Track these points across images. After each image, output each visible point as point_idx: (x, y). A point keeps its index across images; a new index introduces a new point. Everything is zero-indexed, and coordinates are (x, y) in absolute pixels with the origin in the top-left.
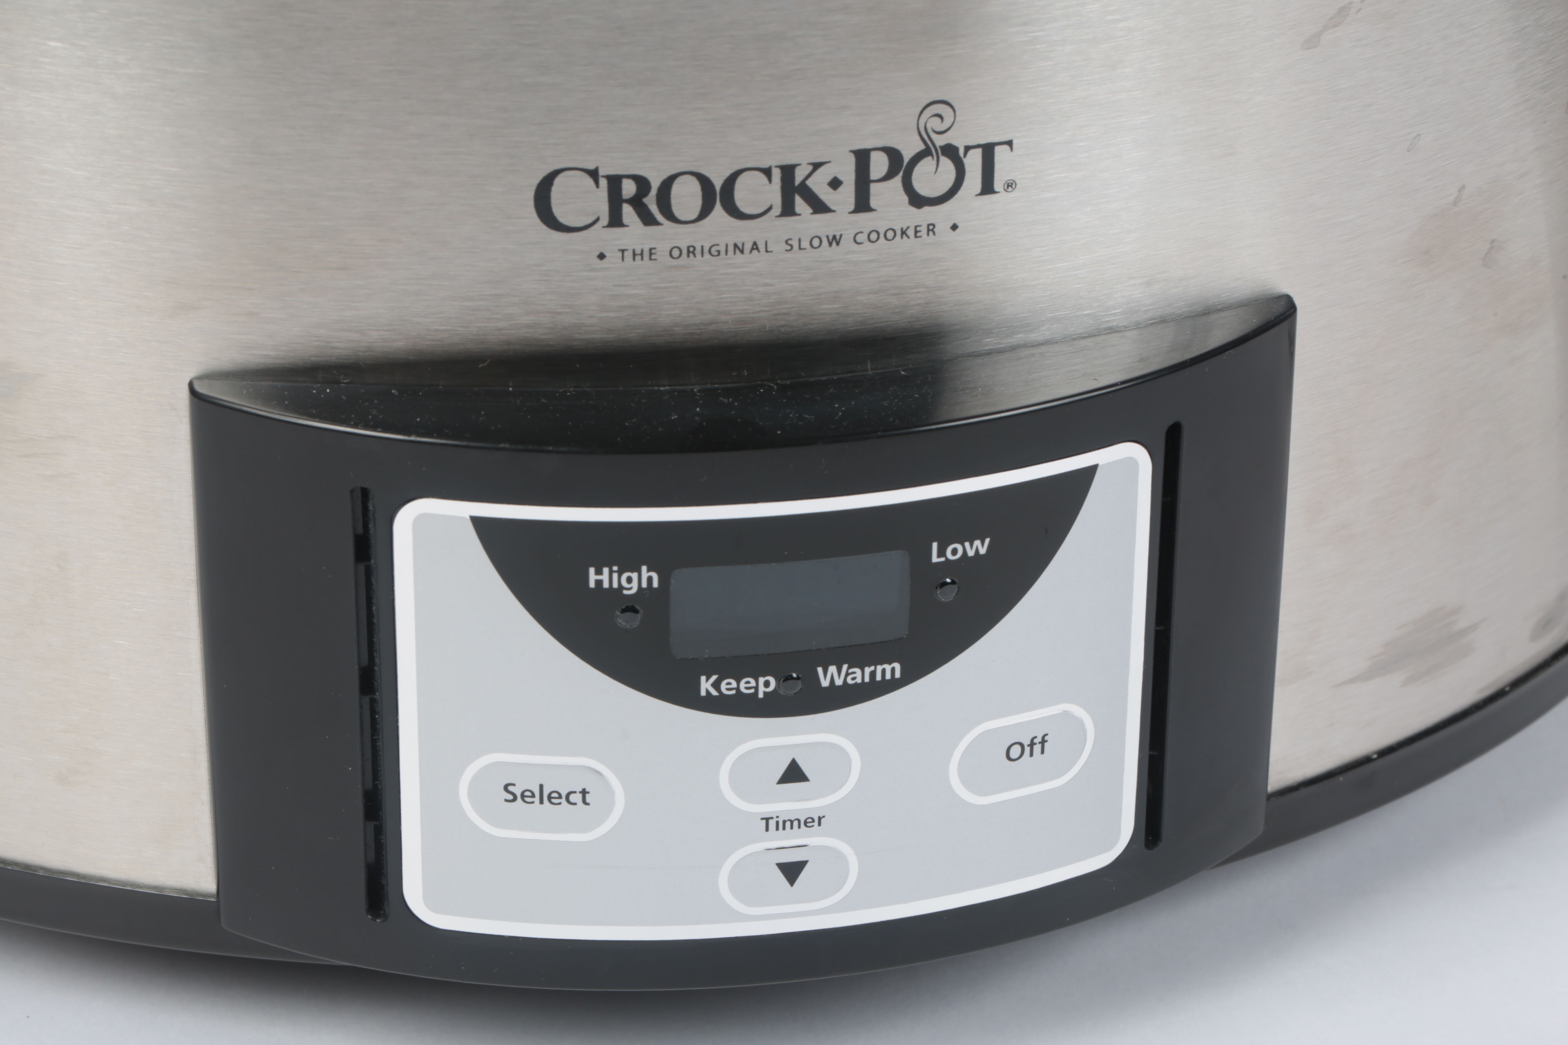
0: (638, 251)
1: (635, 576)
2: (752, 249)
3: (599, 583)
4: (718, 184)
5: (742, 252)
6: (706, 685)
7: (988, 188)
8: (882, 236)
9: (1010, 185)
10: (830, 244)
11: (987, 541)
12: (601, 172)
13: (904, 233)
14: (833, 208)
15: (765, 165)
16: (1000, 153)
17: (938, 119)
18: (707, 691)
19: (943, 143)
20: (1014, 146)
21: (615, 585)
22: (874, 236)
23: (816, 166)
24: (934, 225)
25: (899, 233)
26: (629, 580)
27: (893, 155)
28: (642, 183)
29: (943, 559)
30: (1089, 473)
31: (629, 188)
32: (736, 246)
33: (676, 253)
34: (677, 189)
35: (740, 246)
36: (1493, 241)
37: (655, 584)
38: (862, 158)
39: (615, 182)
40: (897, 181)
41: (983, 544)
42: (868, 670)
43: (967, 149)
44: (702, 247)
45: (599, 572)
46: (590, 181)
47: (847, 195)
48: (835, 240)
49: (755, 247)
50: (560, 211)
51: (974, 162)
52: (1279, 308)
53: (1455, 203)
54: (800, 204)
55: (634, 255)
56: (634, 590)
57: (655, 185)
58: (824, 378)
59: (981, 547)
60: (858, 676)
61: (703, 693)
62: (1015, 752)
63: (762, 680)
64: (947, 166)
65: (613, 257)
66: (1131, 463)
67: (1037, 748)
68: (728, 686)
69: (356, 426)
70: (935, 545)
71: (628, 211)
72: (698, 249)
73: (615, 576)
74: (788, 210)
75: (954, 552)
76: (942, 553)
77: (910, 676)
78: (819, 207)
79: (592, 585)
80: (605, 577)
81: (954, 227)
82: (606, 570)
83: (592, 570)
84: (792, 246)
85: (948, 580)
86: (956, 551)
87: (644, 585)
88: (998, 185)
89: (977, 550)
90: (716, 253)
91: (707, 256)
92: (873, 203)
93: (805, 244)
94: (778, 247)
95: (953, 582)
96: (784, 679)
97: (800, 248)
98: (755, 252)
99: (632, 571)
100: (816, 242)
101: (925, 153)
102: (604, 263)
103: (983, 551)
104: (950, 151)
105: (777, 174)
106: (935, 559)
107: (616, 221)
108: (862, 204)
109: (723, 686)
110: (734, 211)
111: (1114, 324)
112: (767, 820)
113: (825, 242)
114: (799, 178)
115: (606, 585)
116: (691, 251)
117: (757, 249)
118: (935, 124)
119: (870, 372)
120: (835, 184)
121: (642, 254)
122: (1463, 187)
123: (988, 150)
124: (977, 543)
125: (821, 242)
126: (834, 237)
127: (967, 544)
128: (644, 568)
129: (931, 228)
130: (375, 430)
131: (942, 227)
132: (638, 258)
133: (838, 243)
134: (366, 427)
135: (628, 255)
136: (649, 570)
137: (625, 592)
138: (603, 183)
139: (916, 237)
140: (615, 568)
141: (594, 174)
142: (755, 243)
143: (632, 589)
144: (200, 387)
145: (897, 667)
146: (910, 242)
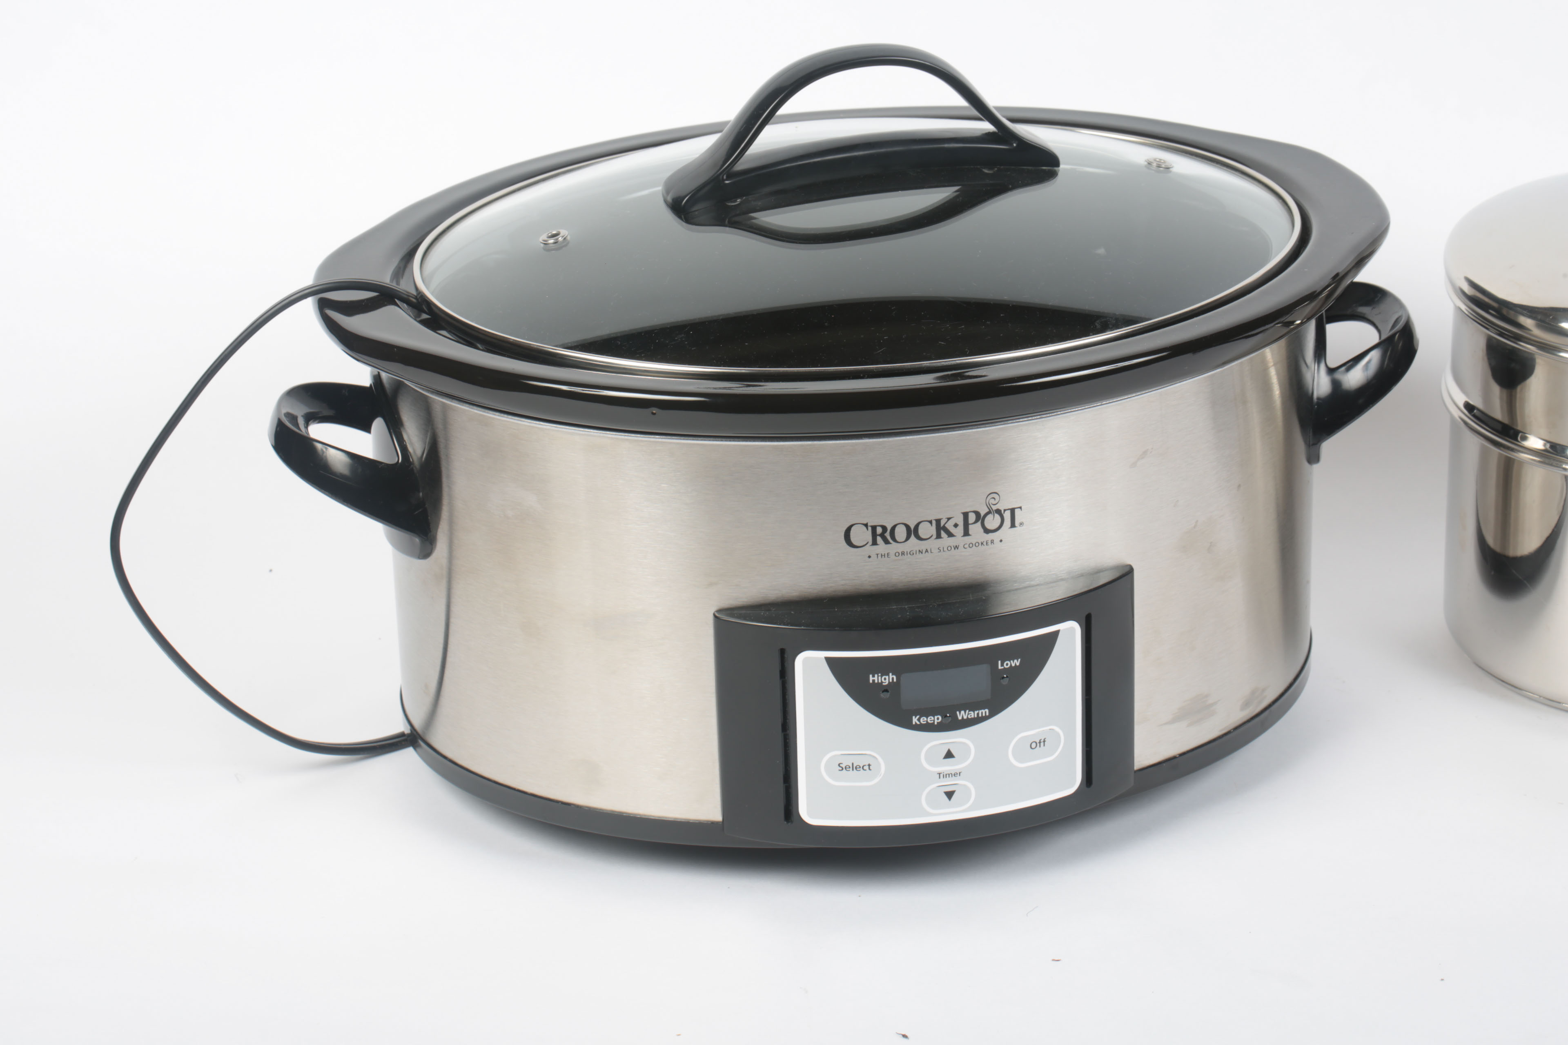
0: (883, 554)
1: (887, 677)
2: (926, 552)
3: (874, 681)
4: (912, 527)
5: (922, 553)
6: (915, 720)
7: (1013, 525)
8: (974, 545)
9: (1021, 524)
10: (955, 549)
11: (1019, 660)
12: (869, 525)
14: (955, 535)
15: (929, 519)
16: (1017, 511)
17: (993, 499)
18: (916, 723)
19: (995, 509)
20: (1022, 509)
21: (880, 681)
22: (971, 545)
23: (949, 519)
24: (993, 541)
25: (980, 544)
26: (885, 679)
27: (977, 514)
28: (884, 528)
29: (1003, 668)
30: (1056, 634)
31: (879, 530)
32: (919, 551)
33: (897, 554)
34: (897, 530)
35: (921, 551)
36: (1211, 543)
37: (895, 680)
38: (966, 515)
39: (874, 528)
40: (979, 523)
41: (1018, 661)
42: (976, 712)
43: (1005, 510)
44: (907, 552)
45: (873, 676)
46: (865, 528)
47: (960, 529)
48: (956, 547)
49: (927, 551)
50: (854, 539)
51: (1007, 515)
52: (1127, 569)
53: (1195, 527)
54: (943, 534)
55: (882, 556)
56: (887, 683)
57: (889, 528)
58: (954, 601)
59: (1016, 662)
60: (972, 715)
61: (914, 723)
62: (1034, 745)
63: (936, 717)
64: (997, 517)
65: (874, 556)
66: (1072, 629)
67: (1042, 744)
68: (923, 720)
69: (780, 625)
70: (1000, 662)
71: (879, 539)
72: (906, 553)
73: (880, 678)
74: (939, 536)
75: (1007, 664)
76: (1002, 665)
77: (993, 714)
78: (950, 535)
79: (871, 682)
80: (876, 678)
81: (1001, 541)
82: (876, 676)
83: (871, 676)
84: (940, 550)
85: (1005, 676)
86: (1008, 664)
87: (891, 681)
88: (1017, 523)
89: (1016, 664)
90: (912, 554)
91: (909, 555)
92: (970, 533)
93: (945, 549)
94: (935, 551)
95: (1007, 677)
96: (944, 717)
97: (944, 551)
98: (927, 553)
99: (886, 675)
100: (949, 548)
101: (989, 513)
102: (870, 559)
103: (1018, 664)
104: (998, 512)
105: (934, 523)
106: (1000, 667)
107: (875, 543)
108: (966, 533)
109: (922, 720)
110: (919, 538)
111: (1063, 577)
112: (940, 774)
113: (953, 548)
114: (942, 524)
115: (876, 681)
116: (903, 553)
117: (928, 552)
118: (992, 501)
119: (971, 598)
120: (956, 525)
121: (884, 555)
122: (1197, 521)
123: (1013, 511)
124: (1016, 661)
125: (951, 548)
126: (956, 546)
127: (1012, 661)
128: (891, 674)
129: (992, 542)
130: (788, 626)
131: (997, 541)
132: (883, 557)
133: (958, 549)
134: (784, 625)
135: (879, 556)
136: (892, 675)
137: (884, 684)
138: (870, 528)
139: (987, 545)
140: (880, 675)
141: (866, 525)
142: (927, 550)
143: (886, 683)
144: (717, 615)
145: (987, 711)
146: (985, 547)
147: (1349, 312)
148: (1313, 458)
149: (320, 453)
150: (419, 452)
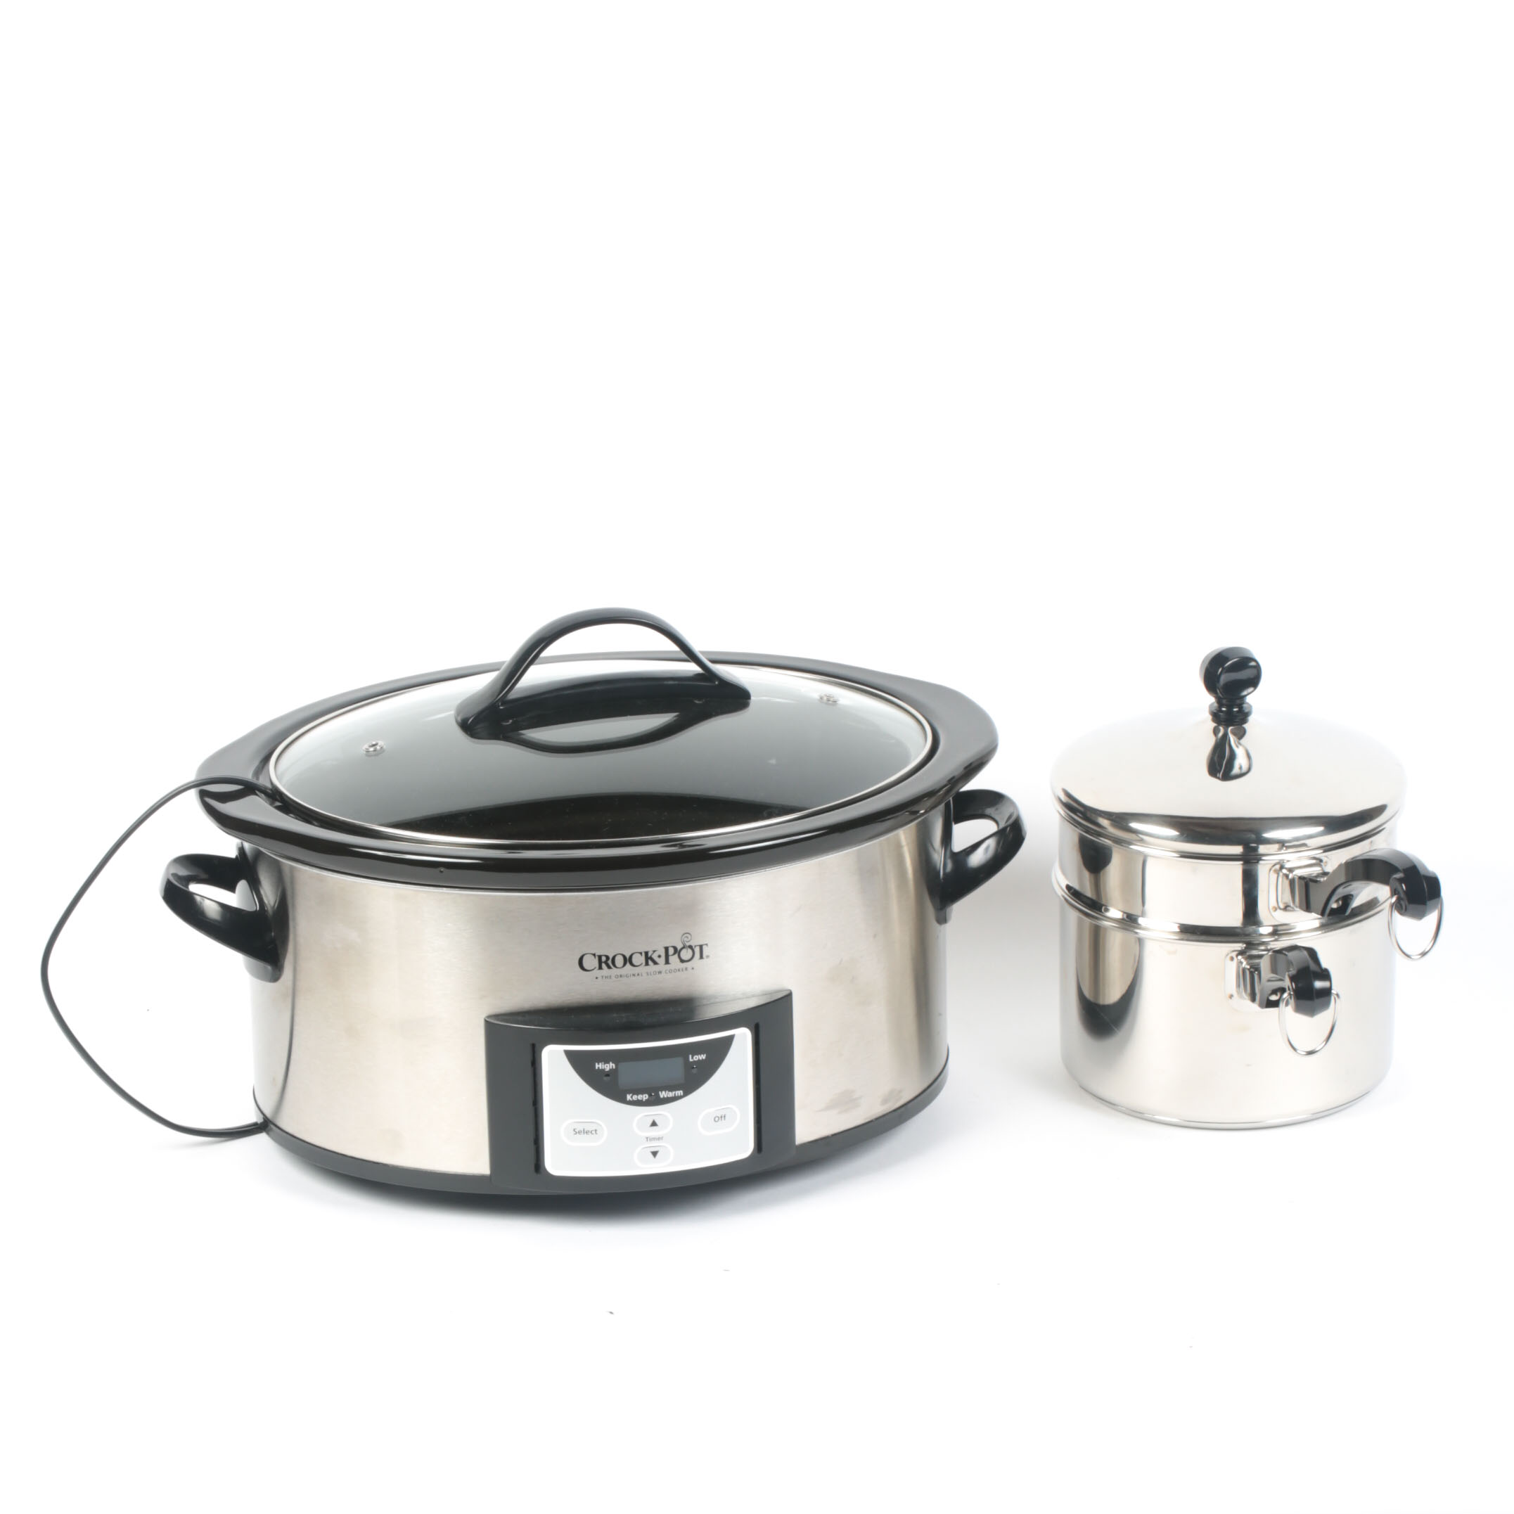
0: (607, 976)
1: (608, 1065)
3: (599, 1068)
4: (628, 957)
5: (635, 976)
6: (629, 1097)
7: (701, 957)
9: (708, 957)
11: (705, 1055)
13: (679, 970)
15: (639, 951)
16: (704, 947)
21: (603, 1068)
23: (654, 951)
27: (675, 948)
28: (607, 958)
29: (693, 1060)
30: (733, 1037)
31: (604, 959)
33: (617, 977)
34: (617, 958)
36: (853, 975)
37: (614, 1068)
38: (667, 949)
39: (600, 957)
40: (676, 955)
42: (674, 1093)
43: (695, 946)
45: (598, 1064)
46: (593, 957)
47: (663, 959)
48: (660, 972)
49: (638, 975)
50: (586, 965)
51: (697, 950)
52: (787, 993)
53: (840, 964)
54: (650, 962)
57: (611, 958)
59: (703, 1057)
60: (671, 1094)
61: (628, 1099)
62: (717, 1119)
63: (644, 1095)
64: (690, 951)
65: (600, 978)
66: (745, 1034)
67: (723, 1118)
68: (635, 1097)
69: (531, 1026)
70: (691, 1056)
71: (604, 965)
72: (623, 975)
73: (603, 1065)
74: (647, 964)
76: (692, 1058)
77: (686, 1094)
78: (655, 963)
79: (597, 1068)
80: (600, 1066)
81: (693, 969)
82: (600, 1064)
86: (697, 1058)
87: (611, 1068)
88: (704, 956)
90: (628, 977)
91: (625, 977)
92: (670, 962)
94: (644, 975)
95: (696, 1067)
96: (650, 1095)
97: (650, 975)
101: (683, 948)
102: (597, 980)
103: (704, 1058)
104: (690, 947)
105: (643, 954)
106: (691, 1060)
107: (600, 968)
108: (667, 962)
109: (634, 1098)
110: (632, 964)
111: (739, 997)
112: (647, 1138)
114: (649, 955)
115: (601, 1068)
116: (621, 976)
118: (686, 939)
119: (671, 1010)
120: (659, 956)
122: (842, 960)
123: (701, 947)
127: (699, 1056)
129: (686, 969)
130: (537, 1026)
131: (689, 969)
132: (606, 979)
133: (661, 973)
134: (534, 1026)
135: (604, 977)
136: (612, 1063)
138: (597, 958)
140: (603, 1063)
141: (594, 955)
143: (607, 1069)
144: (487, 1020)
145: (681, 1091)
146: (681, 973)
147: (980, 812)
148: (942, 920)
149: (199, 903)
150: (272, 903)
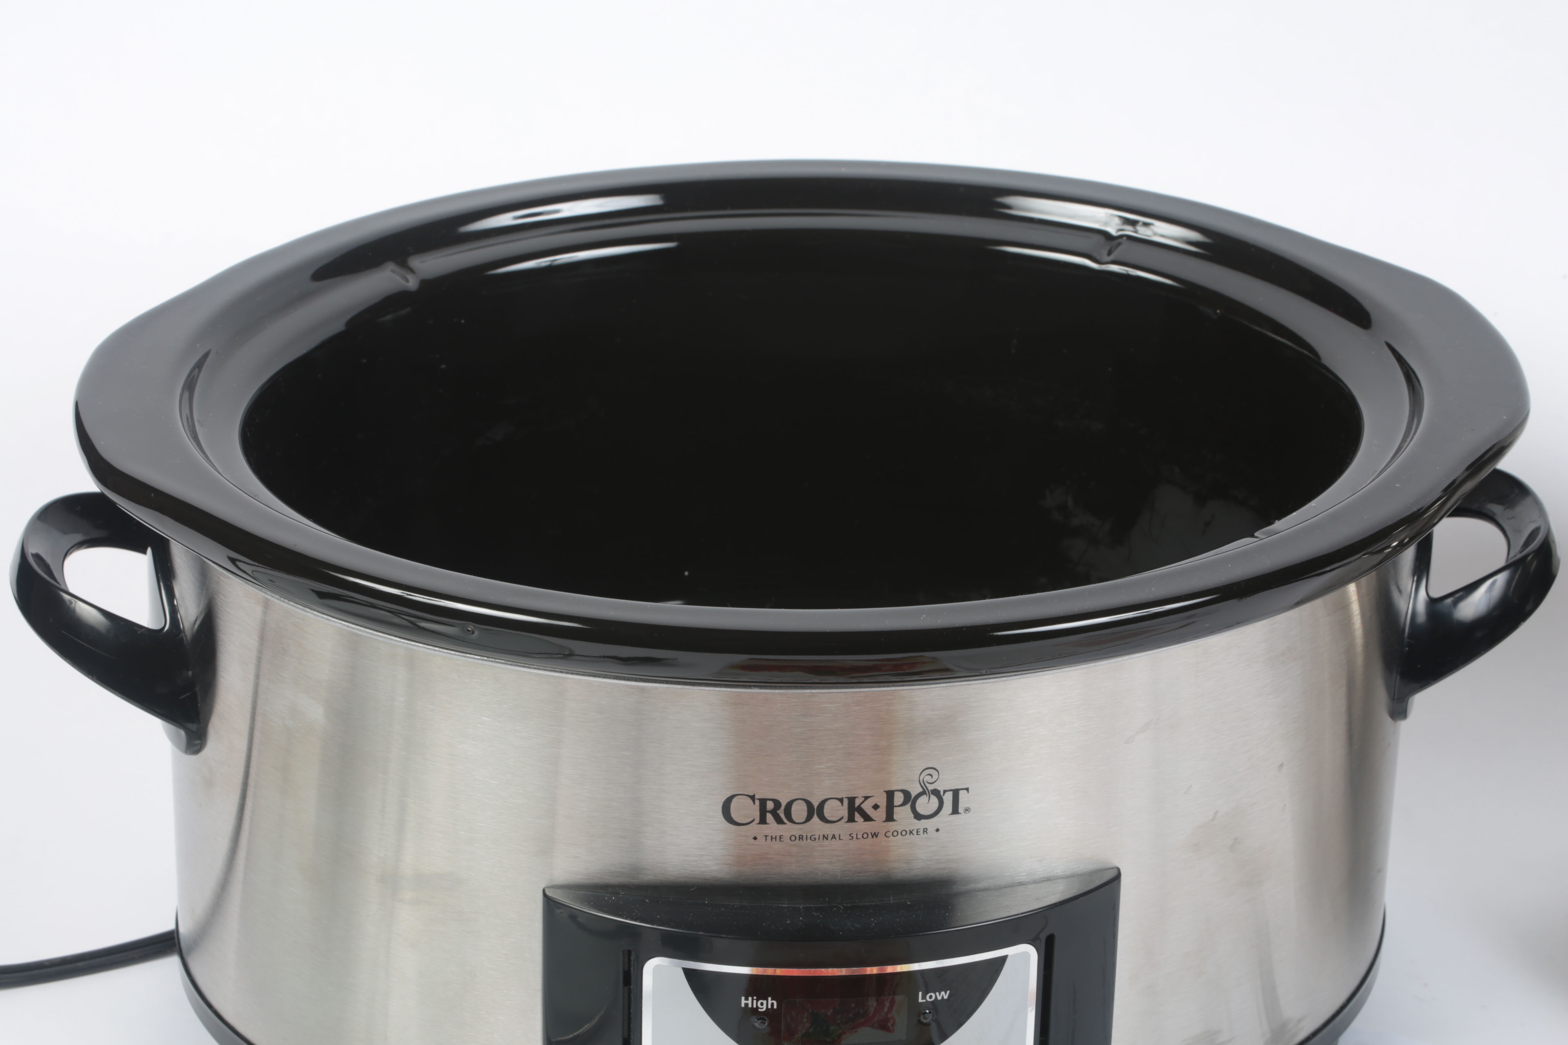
0: (774, 837)
1: (765, 1002)
2: (832, 838)
3: (746, 1005)
5: (827, 839)
7: (955, 811)
8: (899, 833)
9: (967, 810)
10: (873, 837)
11: (948, 992)
12: (757, 797)
13: (911, 832)
14: (874, 819)
16: (962, 794)
17: (930, 777)
19: (932, 788)
20: (970, 791)
21: (755, 1006)
22: (895, 834)
23: (866, 798)
24: (927, 829)
25: (908, 832)
26: (762, 1004)
27: (906, 794)
28: (777, 804)
29: (925, 1001)
30: (1003, 959)
31: (770, 805)
32: (824, 836)
33: (793, 838)
34: (794, 808)
35: (826, 836)
36: (1236, 839)
37: (775, 1007)
38: (890, 795)
39: (763, 802)
40: (908, 807)
41: (946, 993)
43: (945, 791)
44: (807, 836)
45: (747, 999)
46: (750, 801)
47: (881, 813)
48: (875, 835)
49: (834, 837)
50: (734, 815)
51: (948, 798)
52: (1111, 874)
53: (1213, 820)
54: (857, 815)
55: (772, 838)
56: (764, 1009)
57: (784, 804)
58: (868, 904)
59: (945, 995)
64: (934, 800)
65: (761, 839)
66: (1026, 955)
69: (626, 918)
70: (920, 993)
71: (769, 817)
72: (805, 837)
73: (755, 1001)
74: (851, 819)
75: (931, 997)
76: (924, 997)
78: (867, 818)
79: (743, 1005)
80: (749, 1002)
81: (937, 830)
82: (750, 998)
83: (743, 998)
84: (853, 837)
85: (927, 1011)
87: (770, 1007)
88: (961, 810)
89: (943, 997)
90: (814, 839)
91: (809, 840)
92: (895, 817)
93: (860, 836)
94: (845, 838)
95: (930, 1013)
97: (857, 838)
98: (834, 839)
99: (764, 1000)
100: (865, 836)
101: (923, 793)
102: (756, 842)
103: (946, 997)
104: (936, 792)
105: (846, 802)
106: (920, 1000)
107: (763, 821)
108: (890, 817)
110: (823, 818)
111: (1022, 880)
113: (870, 836)
114: (857, 802)
115: (750, 1006)
116: (801, 838)
117: (835, 838)
118: (928, 778)
119: (892, 902)
120: (876, 807)
121: (776, 838)
122: (1217, 812)
123: (956, 793)
124: (943, 993)
125: (868, 835)
126: (875, 833)
127: (937, 994)
128: (770, 999)
129: (925, 831)
130: (636, 921)
131: (931, 830)
132: (774, 840)
133: (876, 837)
134: (632, 919)
135: (769, 838)
136: (772, 1000)
137: (760, 1010)
138: (757, 802)
139: (917, 834)
140: (755, 998)
141: (753, 798)
142: (834, 835)
144: (548, 893)
146: (914, 837)
147: (1475, 507)
148: (1399, 711)
150: (192, 618)
